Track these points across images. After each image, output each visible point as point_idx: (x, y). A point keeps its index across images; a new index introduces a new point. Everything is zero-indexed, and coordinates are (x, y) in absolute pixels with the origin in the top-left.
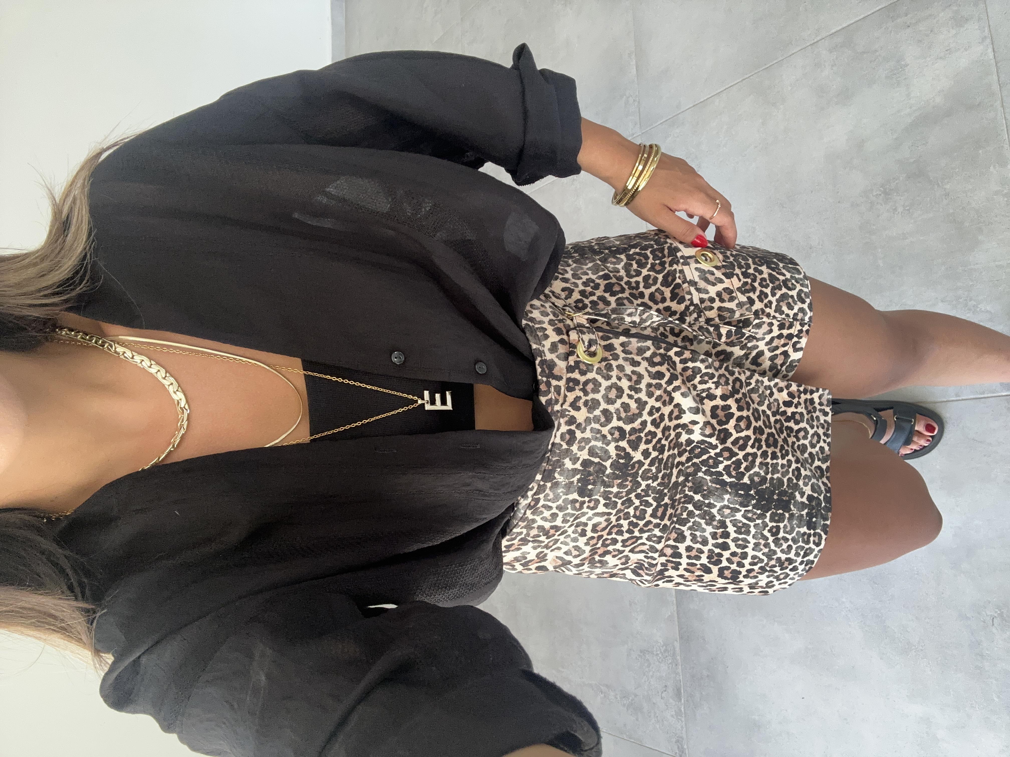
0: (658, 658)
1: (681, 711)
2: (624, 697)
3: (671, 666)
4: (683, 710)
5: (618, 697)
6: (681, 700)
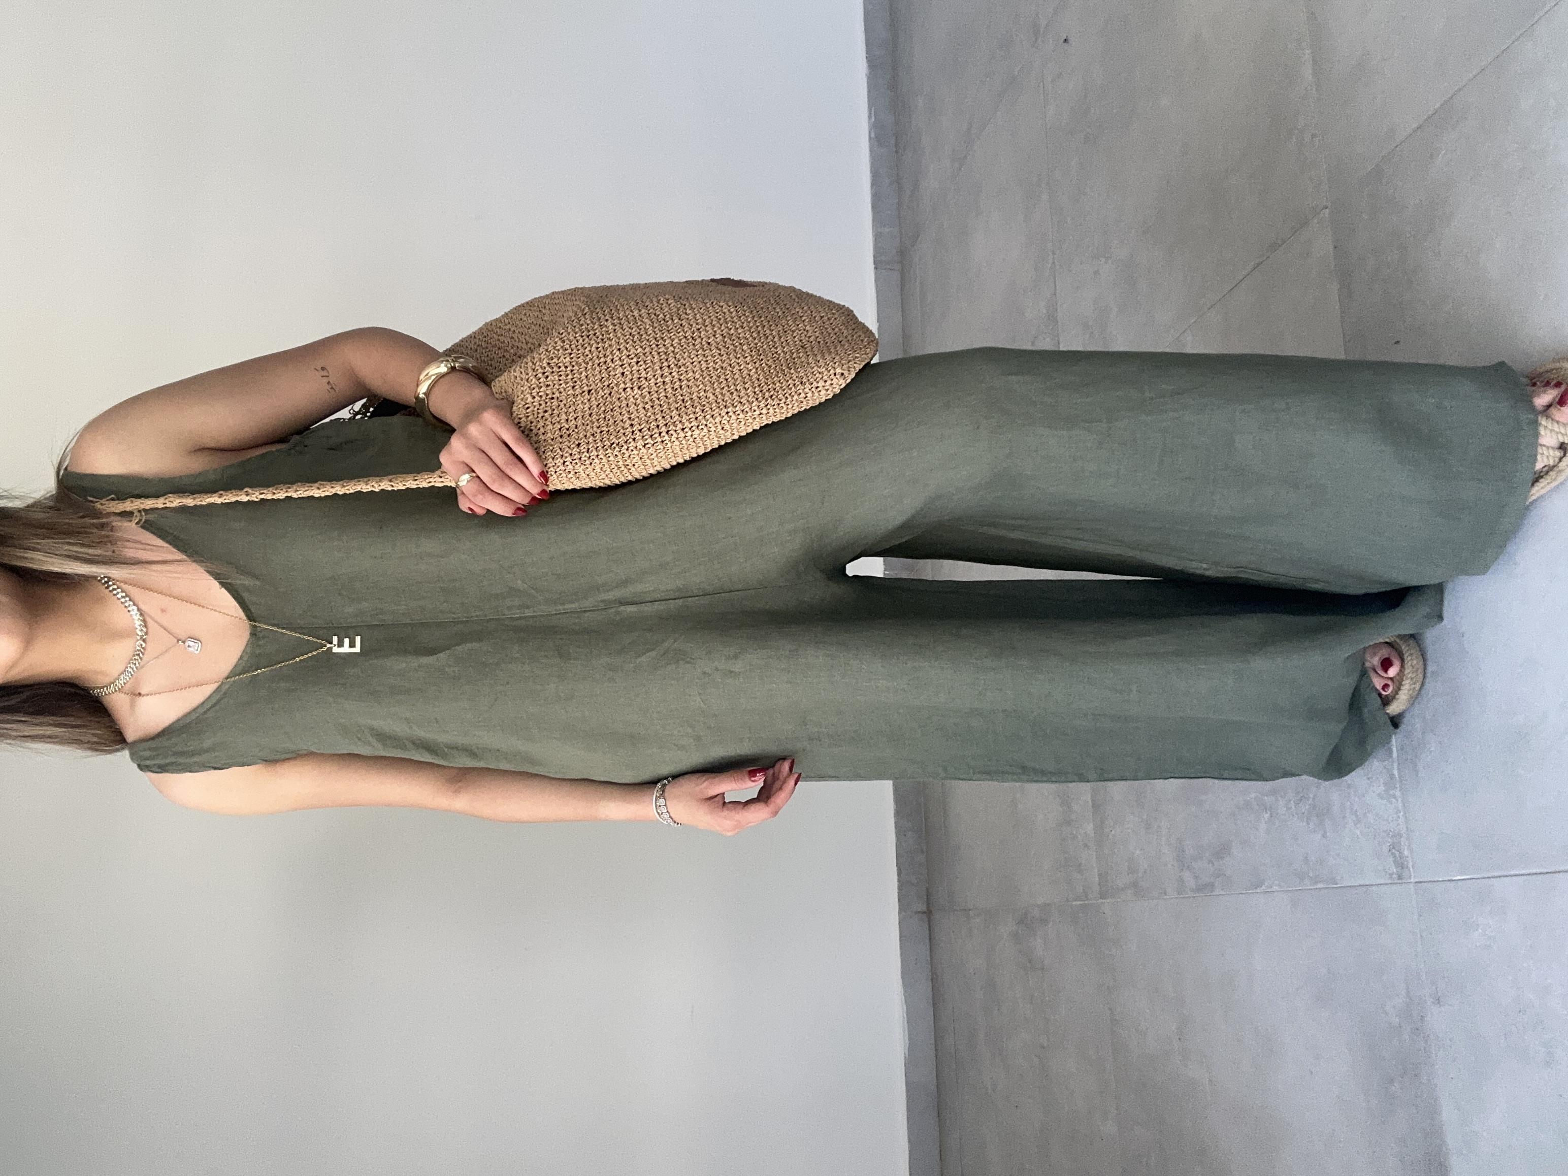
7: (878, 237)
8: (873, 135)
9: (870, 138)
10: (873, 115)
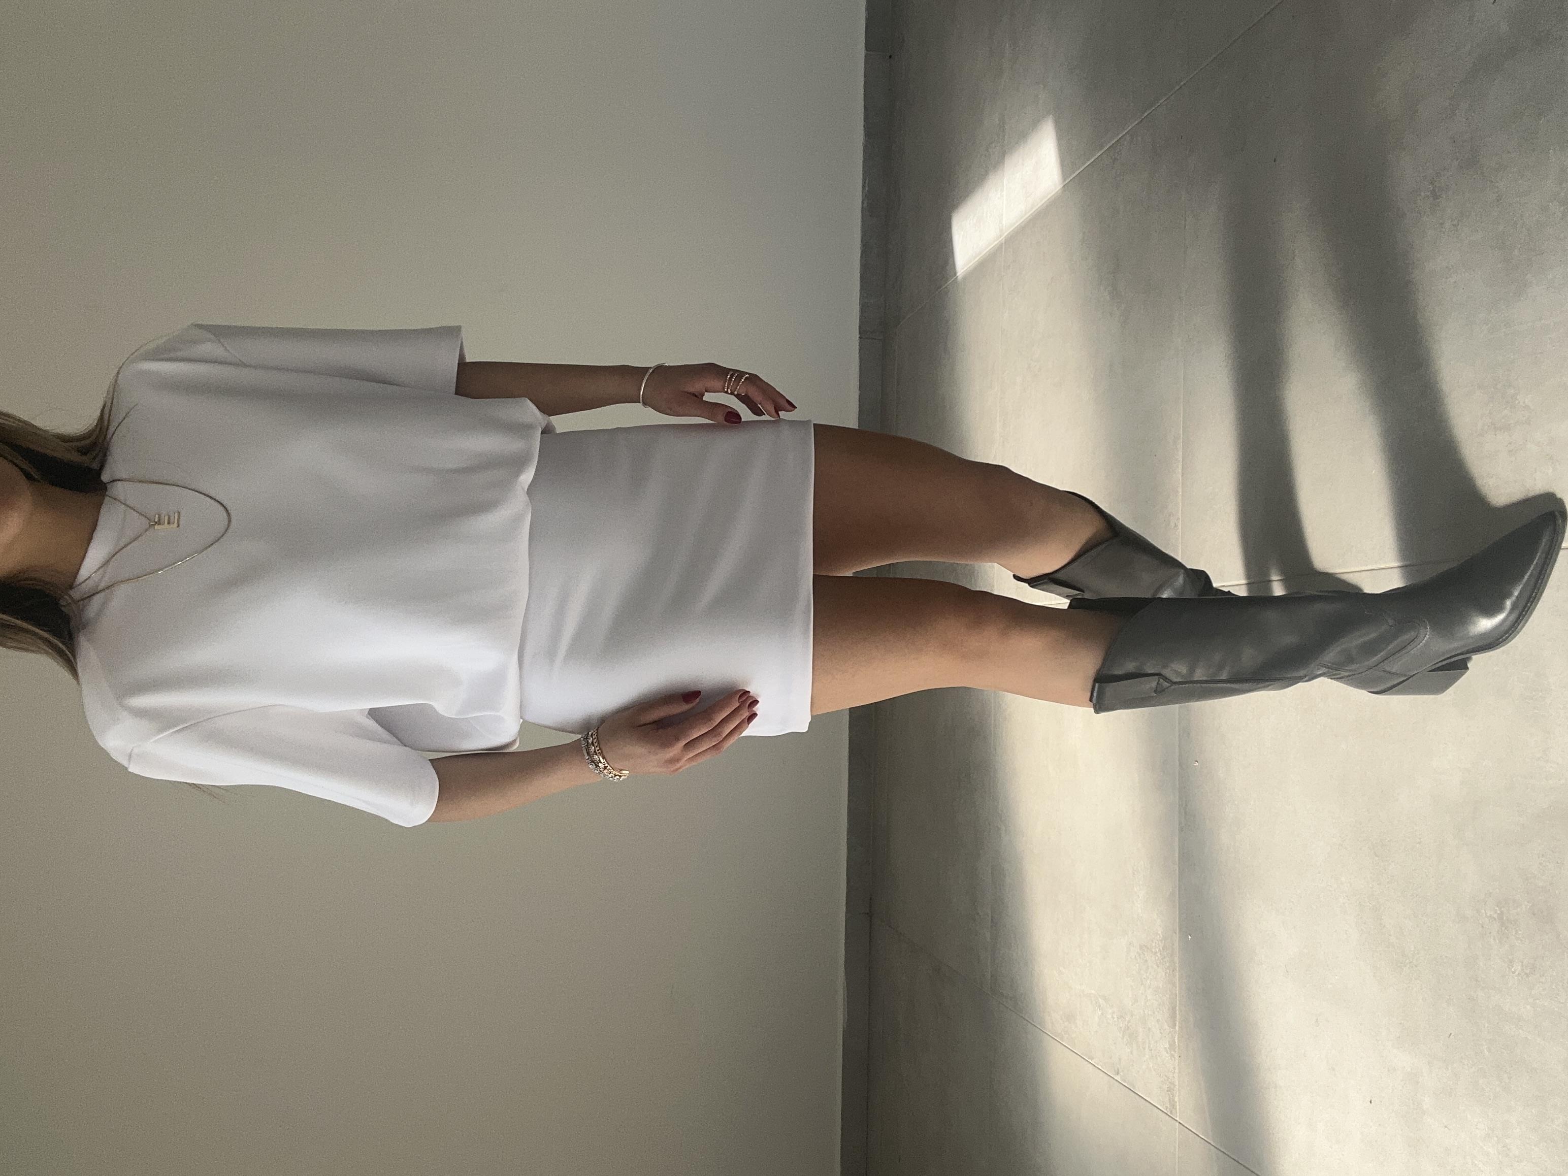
0: (1157, 958)
1: (1175, 1042)
2: (1121, 1016)
3: (1168, 971)
4: (1176, 1041)
5: (1115, 1016)
6: (1175, 1025)
7: (864, 308)
8: (865, 205)
9: (863, 209)
10: (866, 185)
